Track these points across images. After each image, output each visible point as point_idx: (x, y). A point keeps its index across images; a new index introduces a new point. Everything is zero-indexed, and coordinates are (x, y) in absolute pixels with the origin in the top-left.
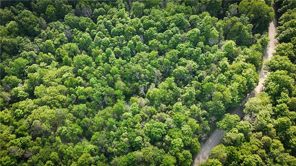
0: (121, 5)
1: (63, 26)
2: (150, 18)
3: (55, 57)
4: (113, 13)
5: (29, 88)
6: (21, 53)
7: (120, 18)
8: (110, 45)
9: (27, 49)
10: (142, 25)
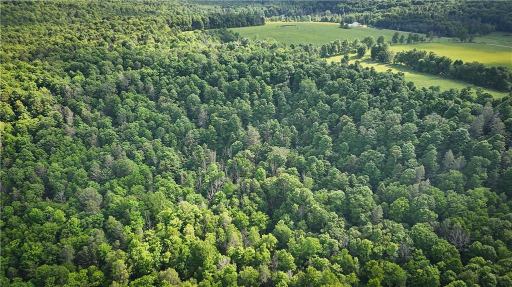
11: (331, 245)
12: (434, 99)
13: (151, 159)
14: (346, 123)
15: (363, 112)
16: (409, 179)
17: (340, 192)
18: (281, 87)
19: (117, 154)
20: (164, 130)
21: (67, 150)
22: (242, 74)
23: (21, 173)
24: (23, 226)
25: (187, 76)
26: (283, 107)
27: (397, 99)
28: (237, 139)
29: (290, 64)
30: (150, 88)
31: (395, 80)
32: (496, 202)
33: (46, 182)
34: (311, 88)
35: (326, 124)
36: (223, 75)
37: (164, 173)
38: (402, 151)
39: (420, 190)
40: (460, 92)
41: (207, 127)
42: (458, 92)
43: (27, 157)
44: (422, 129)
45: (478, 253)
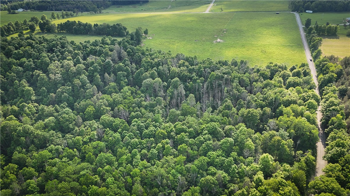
0: (158, 111)
1: (97, 125)
2: (183, 124)
3: (80, 154)
4: (148, 117)
5: (42, 182)
6: (49, 146)
7: (154, 123)
8: (138, 147)
9: (55, 143)
10: (174, 130)
11: (57, 150)
12: (88, 48)
15: (48, 65)
16: (90, 95)
17: (51, 118)
27: (67, 52)
31: (61, 41)
35: (24, 80)
38: (81, 82)
40: (101, 41)
42: (99, 41)
44: (87, 66)
45: (134, 117)
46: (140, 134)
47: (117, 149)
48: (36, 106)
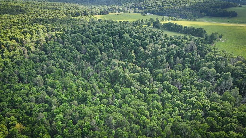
0: (204, 91)
1: (160, 85)
3: (145, 98)
4: (194, 92)
5: (121, 103)
6: (131, 87)
7: (197, 96)
8: (179, 107)
9: (135, 87)
10: (210, 107)
11: (134, 91)
12: (173, 39)
13: (62, 67)
14: (141, 50)
15: (147, 45)
16: (163, 67)
17: (138, 73)
18: (115, 38)
19: (48, 65)
20: (67, 55)
21: (26, 64)
22: (99, 32)
23: (8, 73)
24: (12, 92)
25: (76, 34)
26: (117, 45)
27: (160, 40)
28: (98, 58)
29: (119, 28)
30: (60, 39)
32: (193, 73)
33: (19, 76)
34: (127, 37)
35: (133, 50)
36: (91, 33)
37: (68, 71)
38: (161, 58)
39: (167, 71)
41: (85, 53)
42: (182, 37)
43: (10, 67)
44: (168, 50)
45: (184, 89)
46: (184, 100)
47: (166, 103)
48: (134, 66)
